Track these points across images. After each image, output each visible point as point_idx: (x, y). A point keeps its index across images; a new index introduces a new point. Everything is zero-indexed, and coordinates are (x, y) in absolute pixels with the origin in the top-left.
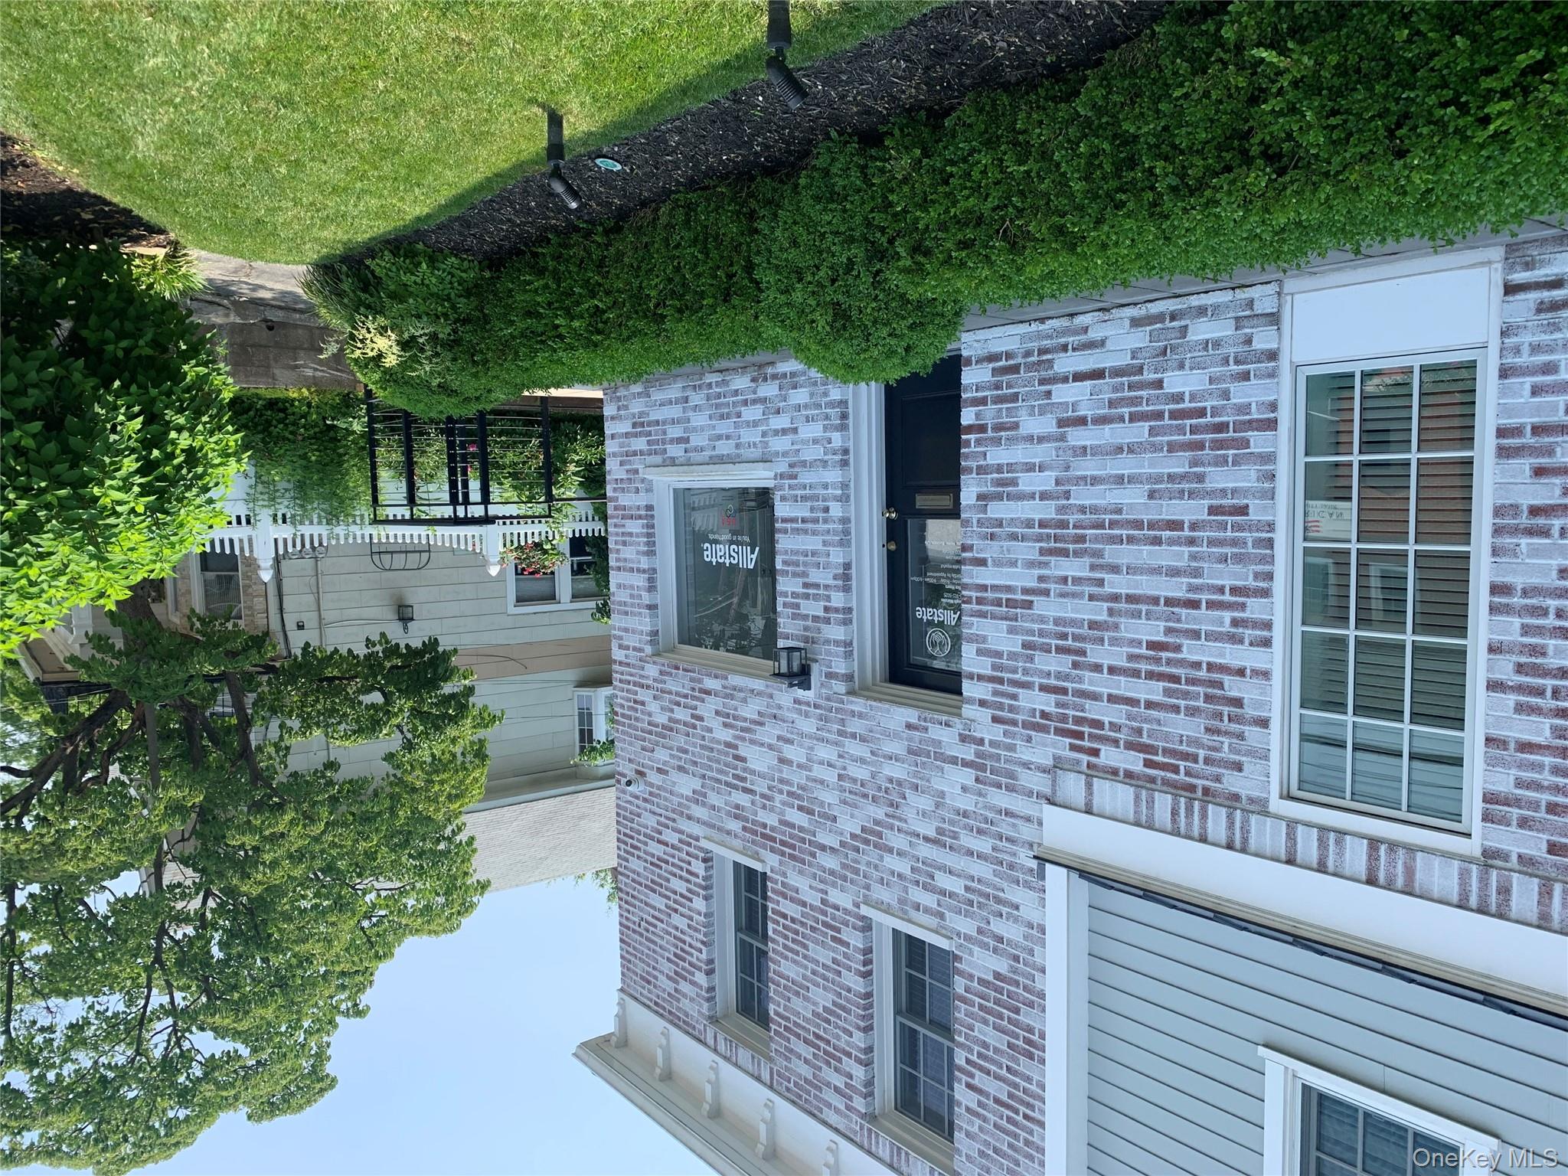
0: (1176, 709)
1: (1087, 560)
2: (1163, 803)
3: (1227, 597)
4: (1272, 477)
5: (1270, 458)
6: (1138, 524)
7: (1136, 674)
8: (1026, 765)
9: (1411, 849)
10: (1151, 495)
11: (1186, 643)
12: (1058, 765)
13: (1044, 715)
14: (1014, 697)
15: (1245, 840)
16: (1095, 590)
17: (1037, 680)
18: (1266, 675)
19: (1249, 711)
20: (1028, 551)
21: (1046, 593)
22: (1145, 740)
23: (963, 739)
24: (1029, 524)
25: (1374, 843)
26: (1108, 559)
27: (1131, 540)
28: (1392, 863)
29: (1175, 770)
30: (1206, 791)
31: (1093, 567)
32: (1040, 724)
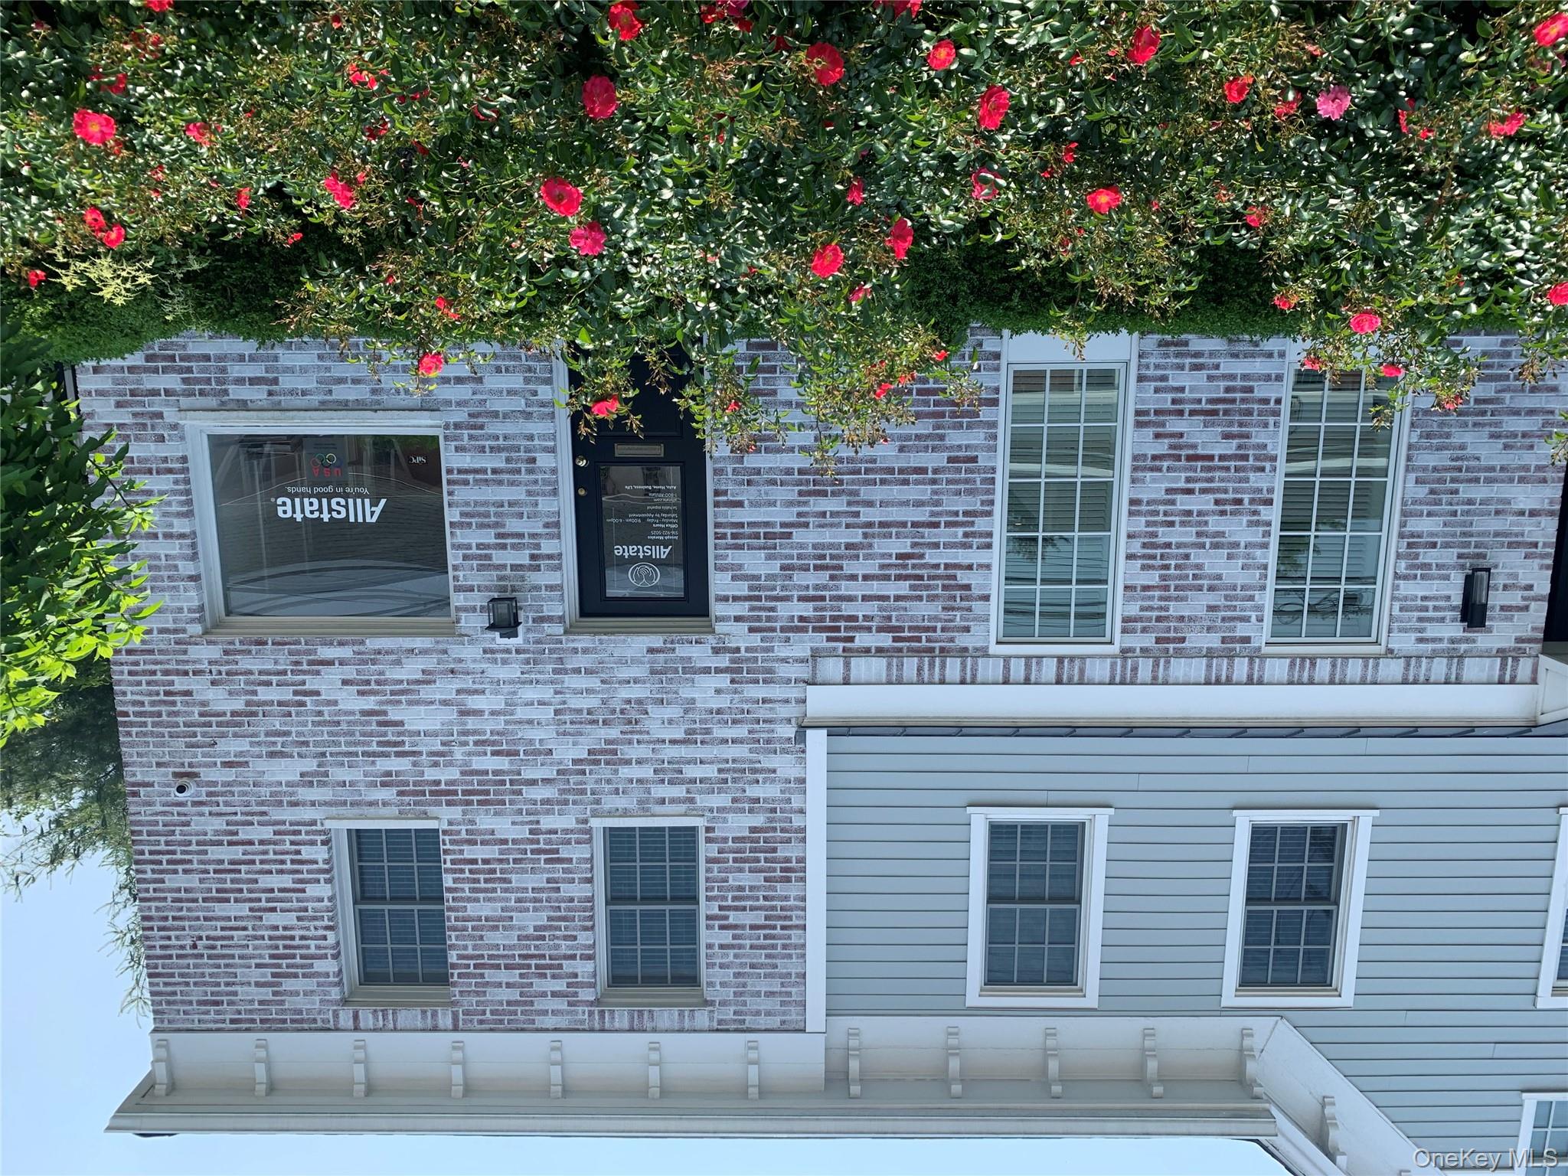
0: (920, 598)
1: (845, 498)
2: (910, 665)
3: (961, 518)
4: (995, 437)
5: (993, 425)
6: (891, 471)
7: (887, 578)
8: (785, 660)
9: (1083, 658)
10: (901, 449)
11: (928, 551)
12: (816, 654)
13: (802, 619)
14: (773, 609)
15: (974, 676)
16: (850, 520)
17: (795, 593)
18: (988, 567)
19: (975, 592)
20: (791, 493)
21: (806, 525)
22: (894, 623)
23: (716, 651)
24: (789, 471)
25: (1061, 659)
26: (863, 496)
27: (883, 482)
28: (1072, 668)
29: (919, 639)
30: (942, 649)
31: (849, 504)
32: (800, 626)
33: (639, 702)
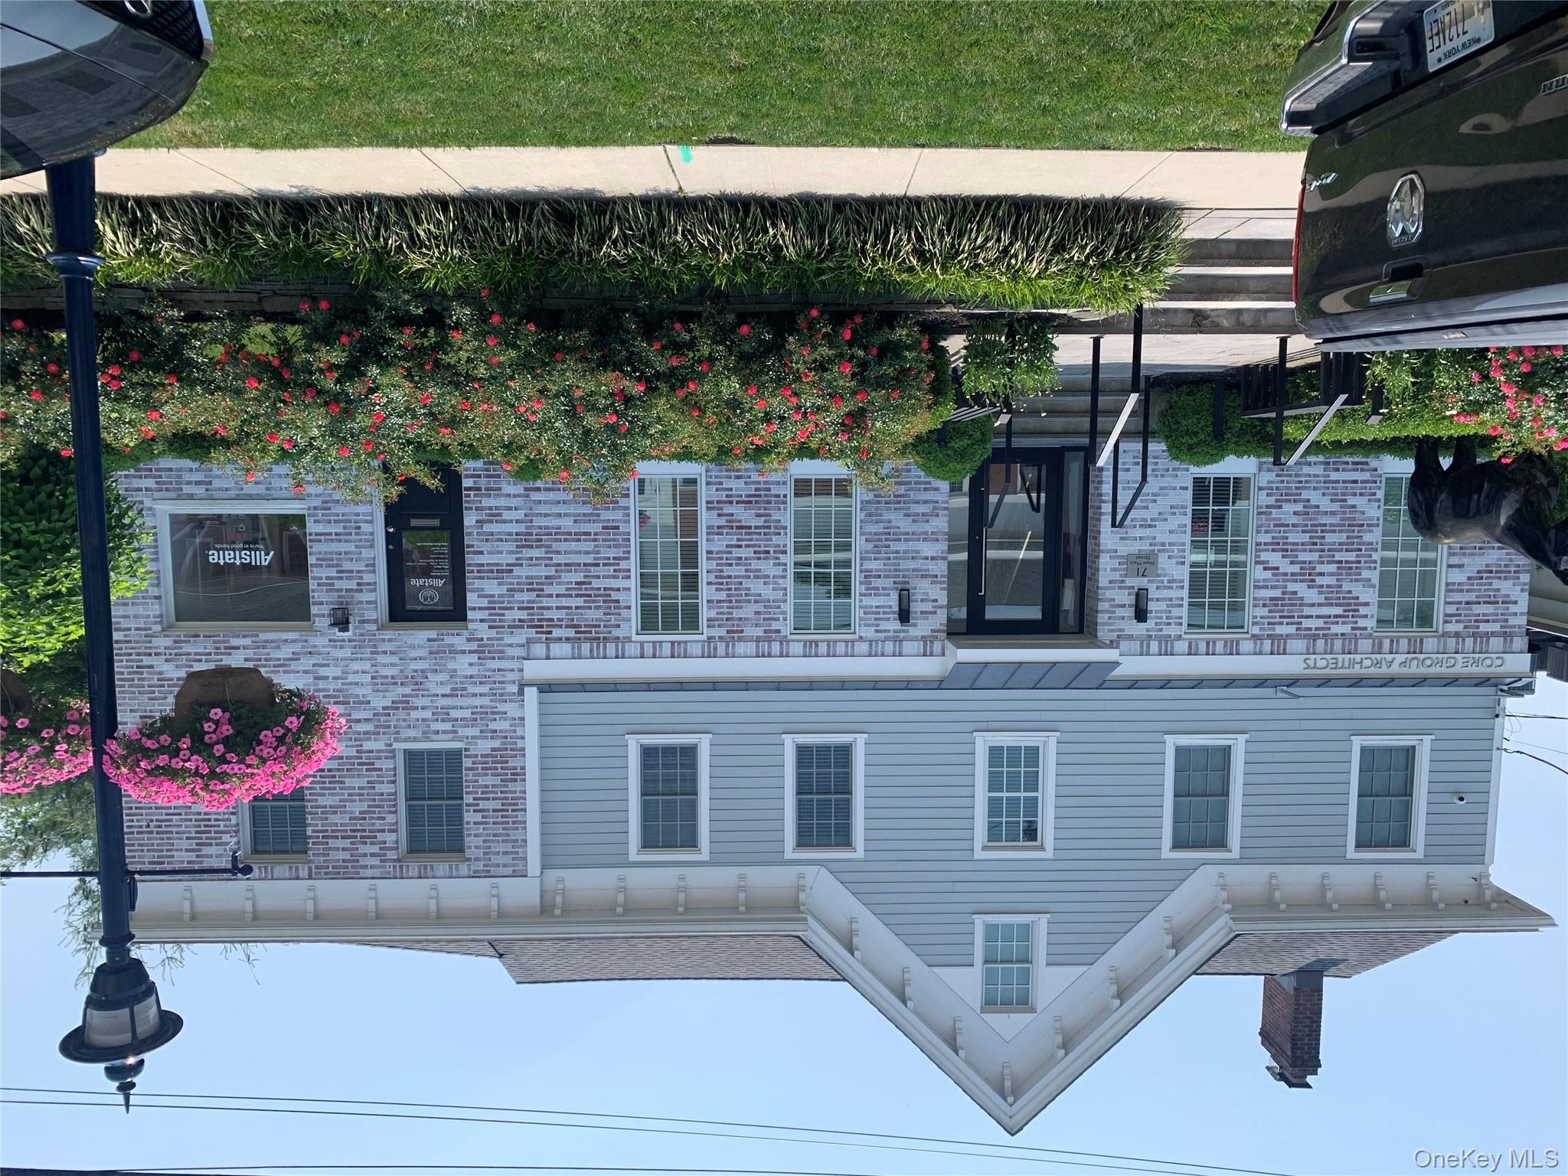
0: (590, 608)
1: (544, 549)
2: (586, 648)
3: (612, 561)
4: (629, 515)
5: (627, 508)
6: (570, 534)
7: (570, 596)
8: (511, 645)
9: (685, 642)
10: (575, 522)
11: (594, 580)
12: (529, 641)
13: (520, 620)
14: (503, 615)
15: (623, 654)
16: (547, 562)
17: (516, 605)
18: (629, 589)
19: (622, 604)
20: (512, 546)
21: (521, 565)
22: (575, 623)
23: (469, 640)
24: (510, 534)
25: (673, 643)
26: (554, 548)
27: (565, 540)
28: (679, 648)
29: (590, 632)
30: (604, 638)
31: (546, 552)
32: (519, 624)
33: (423, 671)
